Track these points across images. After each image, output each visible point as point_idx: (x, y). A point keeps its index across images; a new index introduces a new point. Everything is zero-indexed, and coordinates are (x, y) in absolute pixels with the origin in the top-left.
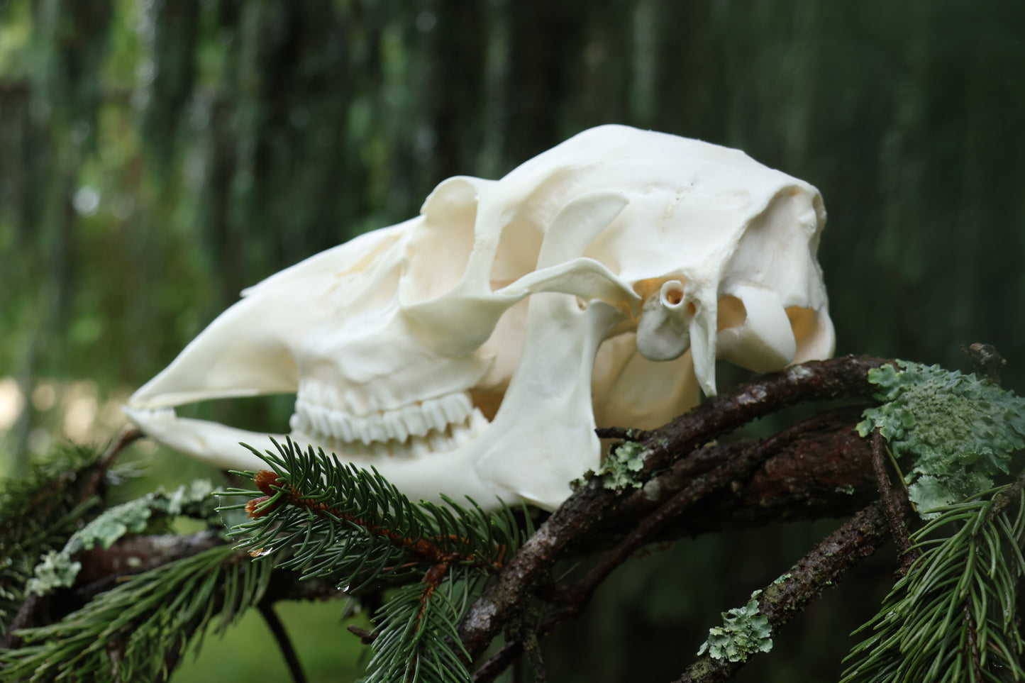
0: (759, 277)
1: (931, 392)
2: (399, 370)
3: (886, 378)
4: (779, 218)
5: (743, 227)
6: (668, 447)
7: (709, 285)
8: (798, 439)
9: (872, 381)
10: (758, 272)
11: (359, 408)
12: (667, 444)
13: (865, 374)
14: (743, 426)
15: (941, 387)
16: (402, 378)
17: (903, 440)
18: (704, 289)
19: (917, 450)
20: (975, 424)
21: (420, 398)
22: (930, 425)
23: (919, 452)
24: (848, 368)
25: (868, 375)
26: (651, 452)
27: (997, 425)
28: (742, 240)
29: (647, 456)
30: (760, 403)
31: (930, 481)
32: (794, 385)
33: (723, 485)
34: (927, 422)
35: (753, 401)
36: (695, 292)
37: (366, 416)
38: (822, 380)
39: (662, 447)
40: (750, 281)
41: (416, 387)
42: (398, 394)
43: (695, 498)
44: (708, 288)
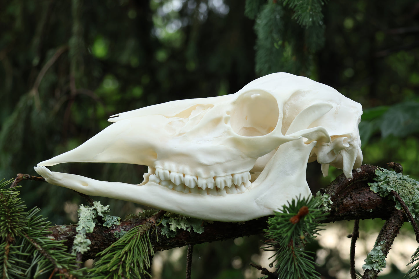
2: (227, 161)
3: (379, 173)
9: (376, 174)
11: (204, 175)
12: (334, 195)
16: (229, 165)
18: (355, 141)
21: (234, 172)
26: (331, 197)
29: (330, 199)
34: (400, 189)
36: (351, 142)
37: (206, 179)
38: (364, 173)
41: (234, 168)
42: (225, 171)
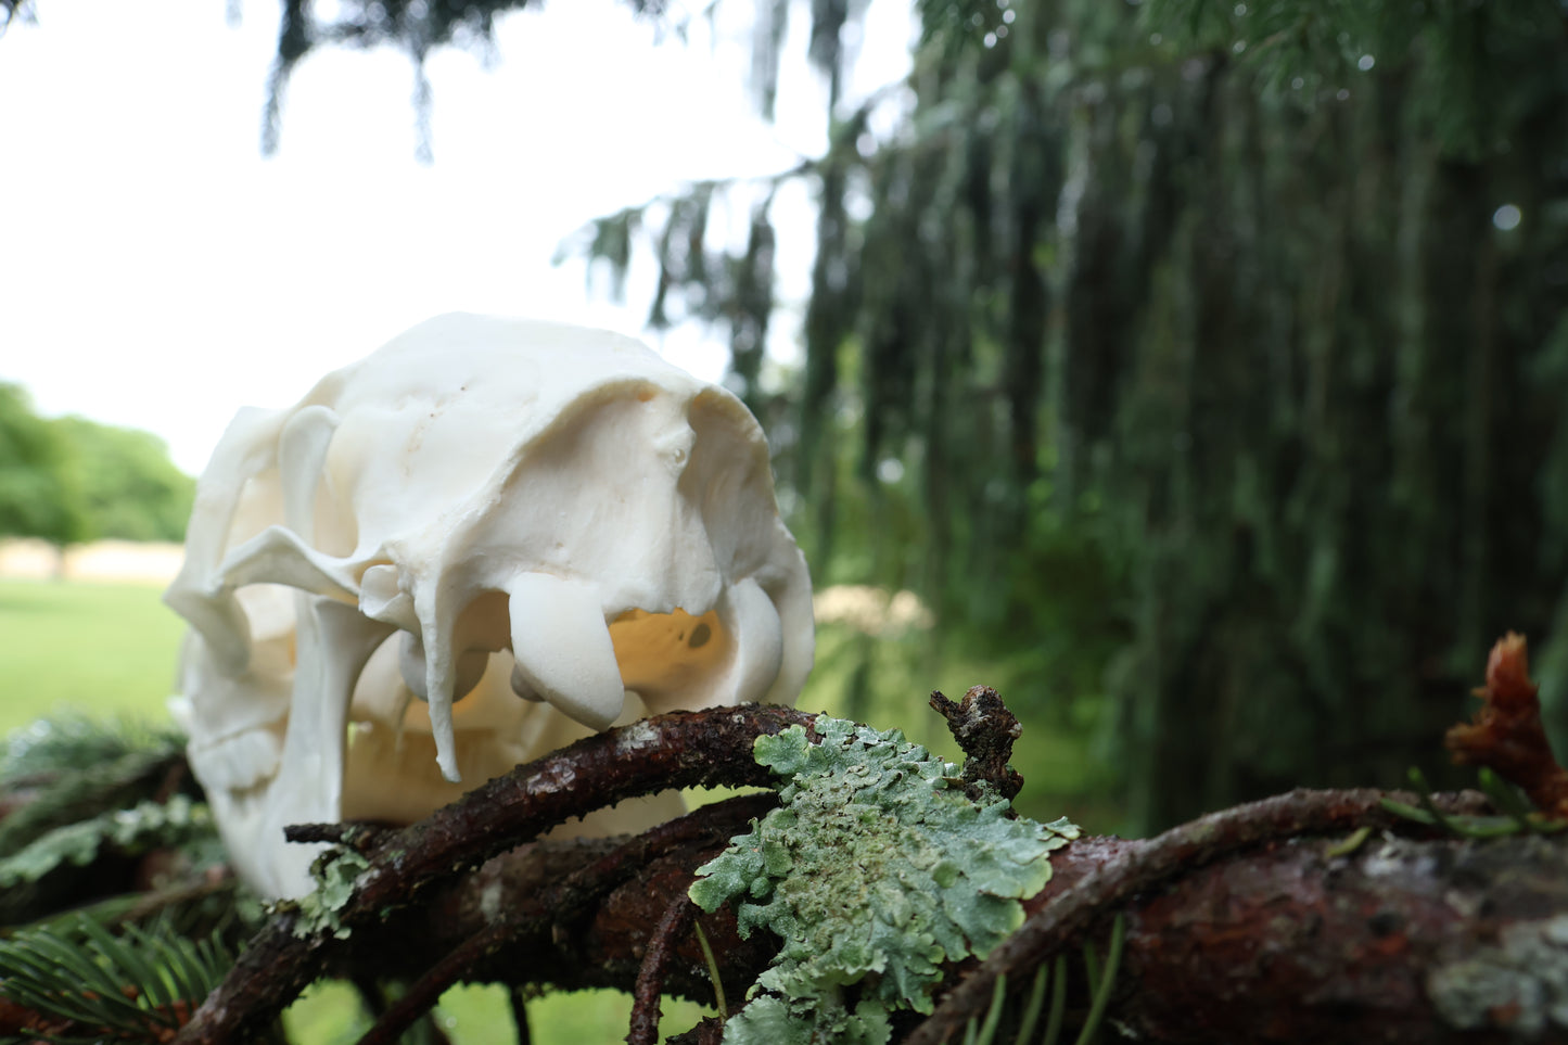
0: (562, 555)
1: (842, 797)
3: (785, 756)
4: (608, 442)
5: (510, 460)
6: (403, 867)
7: (425, 574)
8: (662, 856)
9: (761, 761)
10: (559, 545)
12: (401, 861)
13: (750, 746)
14: (548, 832)
15: (865, 787)
17: (764, 900)
19: (780, 929)
20: (880, 885)
22: (812, 874)
23: (783, 932)
24: (723, 730)
25: (753, 747)
26: (376, 873)
27: (920, 897)
28: (512, 482)
29: (369, 880)
30: (563, 792)
31: (773, 1009)
32: (625, 761)
33: (536, 930)
34: (811, 866)
35: (550, 788)
38: (677, 752)
39: (391, 864)
40: (543, 563)
43: (490, 950)
44: (424, 579)
